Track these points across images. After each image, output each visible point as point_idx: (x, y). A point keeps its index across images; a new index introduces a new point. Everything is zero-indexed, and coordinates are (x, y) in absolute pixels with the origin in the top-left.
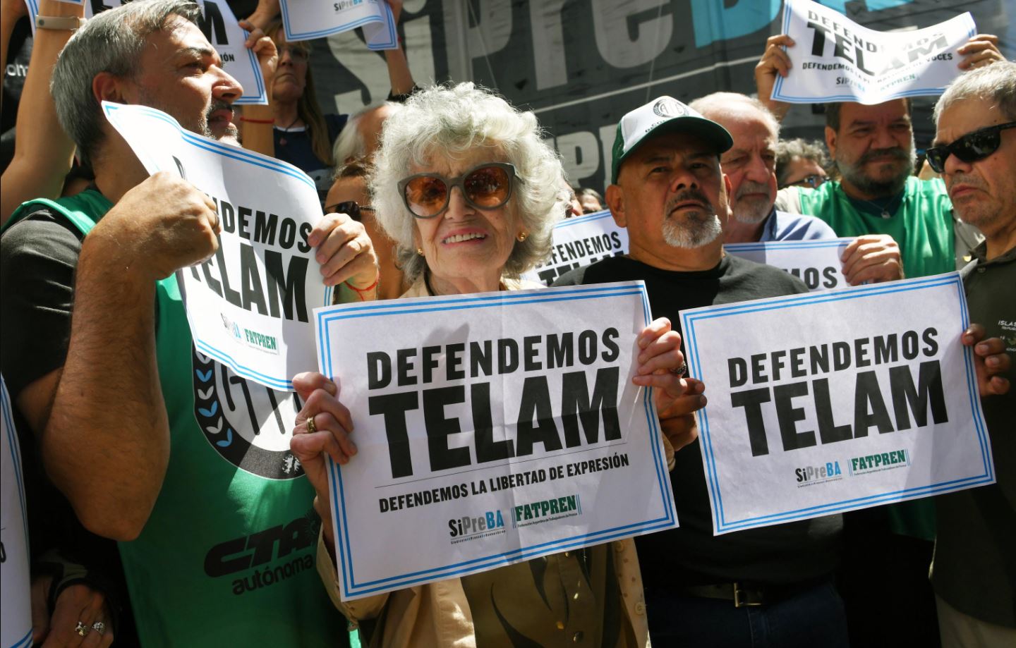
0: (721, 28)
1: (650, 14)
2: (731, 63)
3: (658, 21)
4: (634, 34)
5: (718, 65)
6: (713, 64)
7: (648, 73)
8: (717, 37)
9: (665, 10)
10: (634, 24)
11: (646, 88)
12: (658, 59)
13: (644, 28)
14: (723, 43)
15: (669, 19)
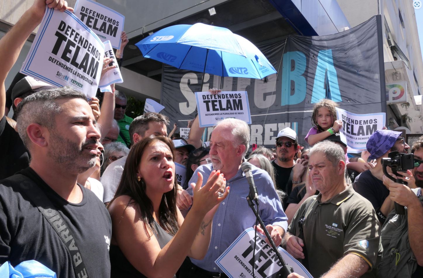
0: (289, 101)
1: (270, 94)
2: (290, 112)
3: (272, 96)
4: (265, 99)
5: (286, 112)
6: (285, 112)
7: (267, 111)
8: (287, 104)
9: (274, 93)
10: (265, 95)
11: (266, 115)
12: (270, 107)
13: (268, 97)
14: (289, 106)
15: (275, 96)
